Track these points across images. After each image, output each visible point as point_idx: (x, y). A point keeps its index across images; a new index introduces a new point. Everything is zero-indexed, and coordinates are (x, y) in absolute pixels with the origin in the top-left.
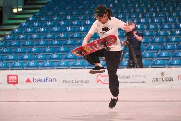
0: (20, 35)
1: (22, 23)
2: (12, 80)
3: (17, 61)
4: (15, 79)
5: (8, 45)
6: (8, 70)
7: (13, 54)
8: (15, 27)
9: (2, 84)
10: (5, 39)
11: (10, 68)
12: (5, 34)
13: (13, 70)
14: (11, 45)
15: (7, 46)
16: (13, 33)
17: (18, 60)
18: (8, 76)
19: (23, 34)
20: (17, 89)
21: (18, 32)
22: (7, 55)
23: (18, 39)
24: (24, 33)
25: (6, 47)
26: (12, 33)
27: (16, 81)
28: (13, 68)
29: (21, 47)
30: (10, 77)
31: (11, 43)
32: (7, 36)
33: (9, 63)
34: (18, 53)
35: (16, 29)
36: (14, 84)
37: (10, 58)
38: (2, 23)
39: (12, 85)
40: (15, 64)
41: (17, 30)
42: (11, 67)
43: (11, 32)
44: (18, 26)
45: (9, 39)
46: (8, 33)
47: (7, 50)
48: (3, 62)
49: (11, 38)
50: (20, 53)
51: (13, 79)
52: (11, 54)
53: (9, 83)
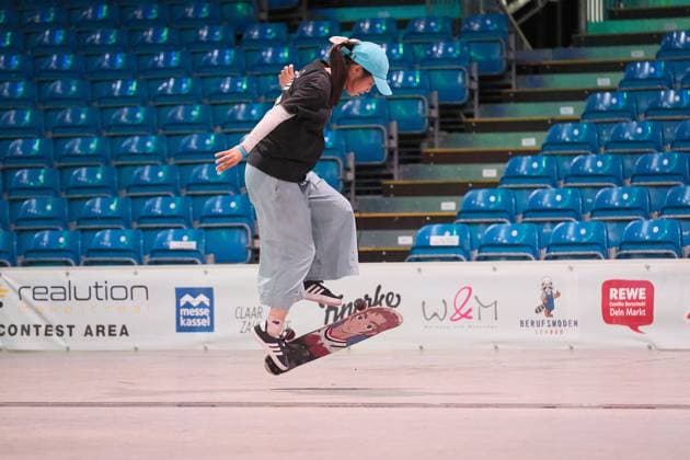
0: (660, 90)
1: (671, 34)
2: (627, 304)
3: (648, 218)
4: (638, 300)
5: (606, 139)
6: (607, 257)
7: (628, 182)
8: (637, 53)
9: (576, 323)
10: (591, 112)
11: (613, 251)
12: (590, 86)
13: (627, 256)
14: (618, 141)
15: (600, 145)
16: (631, 79)
17: (652, 210)
18: (608, 286)
19: (678, 86)
20: (650, 347)
21: (651, 78)
22: (599, 188)
23: (656, 108)
24: (682, 82)
25: (595, 151)
26: (621, 84)
27: (642, 313)
28: (630, 247)
29: (668, 148)
30: (613, 293)
31: (621, 131)
32: (602, 98)
33: (610, 227)
34: (654, 175)
35: (642, 62)
36: (635, 328)
37: (614, 200)
38: (574, 36)
39: (625, 330)
40: (638, 228)
41: (647, 65)
42: (621, 246)
43: (620, 76)
44: (654, 49)
45: (611, 110)
46: (604, 81)
47: (600, 164)
48: (579, 218)
49: (622, 104)
50: (663, 175)
51: (632, 300)
52: (620, 184)
53: (608, 319)
